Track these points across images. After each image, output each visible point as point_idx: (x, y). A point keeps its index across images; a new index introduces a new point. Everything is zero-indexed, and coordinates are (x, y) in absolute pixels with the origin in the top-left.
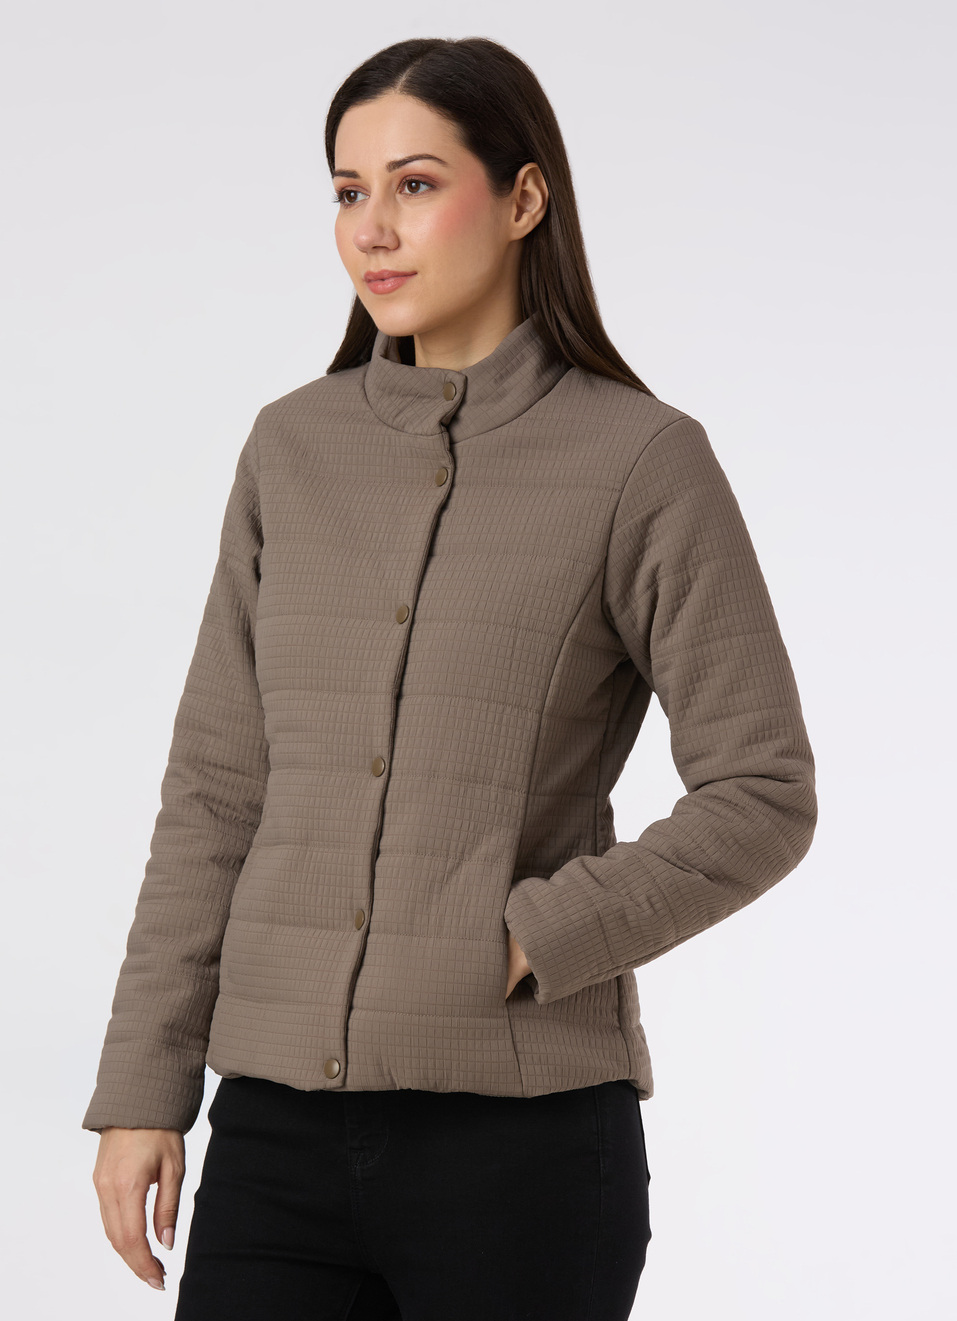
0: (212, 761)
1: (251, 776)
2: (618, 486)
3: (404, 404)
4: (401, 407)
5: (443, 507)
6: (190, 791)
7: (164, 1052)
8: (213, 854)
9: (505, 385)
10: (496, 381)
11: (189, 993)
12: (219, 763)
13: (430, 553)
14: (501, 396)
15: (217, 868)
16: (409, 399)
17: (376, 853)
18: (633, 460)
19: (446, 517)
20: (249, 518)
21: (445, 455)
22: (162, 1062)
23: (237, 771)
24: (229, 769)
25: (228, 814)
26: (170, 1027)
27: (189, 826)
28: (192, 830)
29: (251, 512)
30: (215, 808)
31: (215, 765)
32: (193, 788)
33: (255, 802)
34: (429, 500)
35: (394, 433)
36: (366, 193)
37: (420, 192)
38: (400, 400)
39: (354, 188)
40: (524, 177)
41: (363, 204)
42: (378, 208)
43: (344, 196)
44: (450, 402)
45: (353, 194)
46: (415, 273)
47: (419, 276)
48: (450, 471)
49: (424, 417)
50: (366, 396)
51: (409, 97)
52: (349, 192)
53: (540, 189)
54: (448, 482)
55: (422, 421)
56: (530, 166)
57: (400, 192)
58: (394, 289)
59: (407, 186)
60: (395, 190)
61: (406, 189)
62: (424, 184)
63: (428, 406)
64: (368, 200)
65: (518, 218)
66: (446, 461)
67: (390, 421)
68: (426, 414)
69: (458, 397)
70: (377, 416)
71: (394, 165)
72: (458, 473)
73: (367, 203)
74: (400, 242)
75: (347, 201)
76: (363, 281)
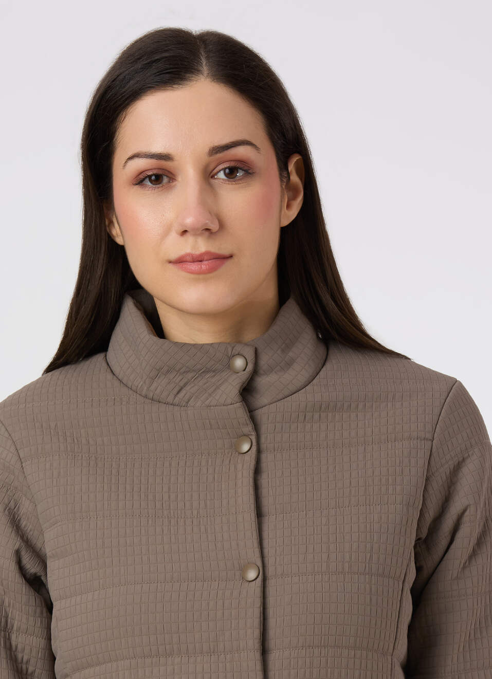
2: (429, 436)
3: (185, 381)
4: (182, 384)
5: (257, 471)
9: (291, 354)
10: (283, 351)
13: (259, 514)
14: (289, 364)
16: (190, 375)
18: (437, 411)
19: (264, 480)
20: (7, 512)
21: (248, 422)
29: (7, 506)
34: (240, 466)
35: (176, 408)
36: (172, 177)
37: (237, 178)
38: (181, 377)
39: (160, 172)
40: (291, 167)
41: (169, 188)
42: (202, 192)
43: (147, 180)
44: (243, 373)
45: (153, 178)
46: (231, 256)
47: (235, 259)
48: (254, 438)
49: (212, 389)
50: (121, 381)
51: (222, 85)
52: (150, 177)
53: (301, 179)
54: (254, 448)
55: (210, 395)
56: (295, 159)
57: (213, 177)
58: (212, 270)
59: (222, 172)
60: (208, 175)
61: (221, 175)
62: (240, 171)
63: (213, 380)
64: (174, 183)
65: (288, 206)
66: (249, 429)
67: (170, 399)
68: (214, 388)
69: (250, 367)
70: (146, 397)
71: (217, 150)
72: (263, 440)
73: (174, 186)
74: (222, 226)
75: (149, 183)
76: (170, 262)
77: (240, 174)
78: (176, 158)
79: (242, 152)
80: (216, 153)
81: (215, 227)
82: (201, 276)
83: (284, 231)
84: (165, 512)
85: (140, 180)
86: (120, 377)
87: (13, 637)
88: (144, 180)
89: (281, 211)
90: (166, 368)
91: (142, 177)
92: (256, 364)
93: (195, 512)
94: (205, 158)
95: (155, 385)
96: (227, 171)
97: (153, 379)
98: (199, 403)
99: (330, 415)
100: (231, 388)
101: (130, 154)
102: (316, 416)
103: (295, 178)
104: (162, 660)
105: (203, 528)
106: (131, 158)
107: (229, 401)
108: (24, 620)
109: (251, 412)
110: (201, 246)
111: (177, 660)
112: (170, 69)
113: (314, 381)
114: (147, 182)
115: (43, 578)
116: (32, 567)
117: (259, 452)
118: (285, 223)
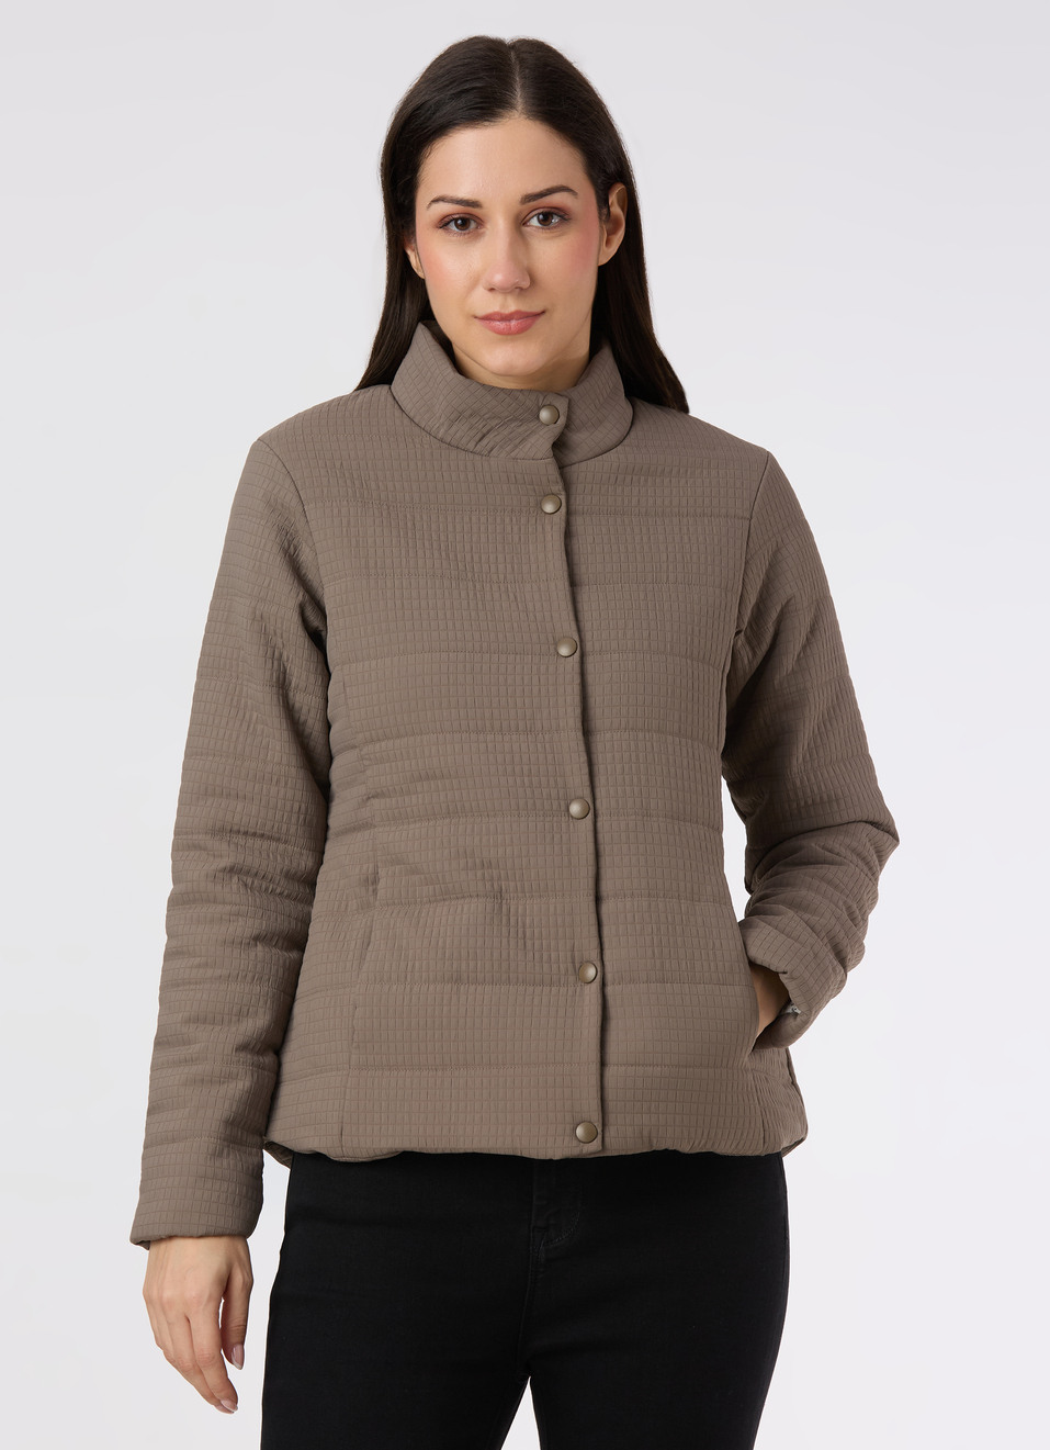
0: (242, 829)
1: (286, 842)
2: (747, 515)
3: (488, 427)
4: (485, 430)
5: (565, 535)
6: (222, 865)
7: (225, 1151)
8: (256, 932)
11: (248, 1084)
12: (251, 830)
13: (573, 582)
15: (260, 947)
16: (495, 422)
17: (598, 899)
18: (755, 488)
21: (559, 480)
22: (225, 1162)
23: (270, 838)
24: (262, 836)
25: (264, 886)
26: (231, 1123)
27: (224, 903)
28: (228, 907)
30: (249, 881)
31: (246, 833)
32: (225, 862)
33: (293, 871)
34: (548, 528)
35: (478, 457)
36: (480, 222)
37: (551, 225)
38: (484, 423)
39: (467, 216)
40: (613, 198)
41: (477, 236)
42: (512, 245)
43: (453, 224)
44: (553, 426)
45: (459, 222)
46: (543, 312)
47: (547, 314)
48: (563, 498)
49: (517, 441)
50: (412, 420)
51: (538, 122)
52: (456, 220)
53: (623, 210)
54: (563, 509)
55: (516, 446)
56: (619, 188)
57: (524, 224)
58: (521, 331)
59: (535, 218)
60: (520, 223)
61: (535, 222)
62: (555, 217)
63: (520, 430)
64: (482, 230)
65: (608, 242)
66: (558, 487)
67: (471, 446)
68: (521, 438)
69: (562, 421)
70: (441, 440)
71: (529, 198)
72: (572, 501)
73: (483, 233)
74: (533, 280)
75: (454, 228)
76: (476, 317)
77: (555, 220)
78: (485, 205)
79: (558, 199)
80: (529, 201)
81: (526, 284)
82: (509, 337)
83: (602, 270)
84: (470, 575)
85: (444, 223)
86: (411, 415)
87: (291, 694)
88: (449, 223)
89: (599, 250)
90: (469, 412)
91: (446, 219)
92: (569, 418)
93: (502, 577)
94: (517, 207)
95: (454, 428)
96: (541, 217)
97: (452, 423)
98: (503, 455)
99: (643, 478)
100: (541, 443)
101: (435, 196)
102: (628, 478)
103: (616, 210)
104: (473, 736)
105: (511, 596)
106: (436, 201)
107: (539, 455)
108: (304, 677)
109: (562, 467)
110: (512, 305)
111: (490, 737)
112: (481, 103)
113: (626, 442)
114: (453, 227)
115: (323, 634)
116: (315, 622)
117: (569, 513)
118: (604, 260)
